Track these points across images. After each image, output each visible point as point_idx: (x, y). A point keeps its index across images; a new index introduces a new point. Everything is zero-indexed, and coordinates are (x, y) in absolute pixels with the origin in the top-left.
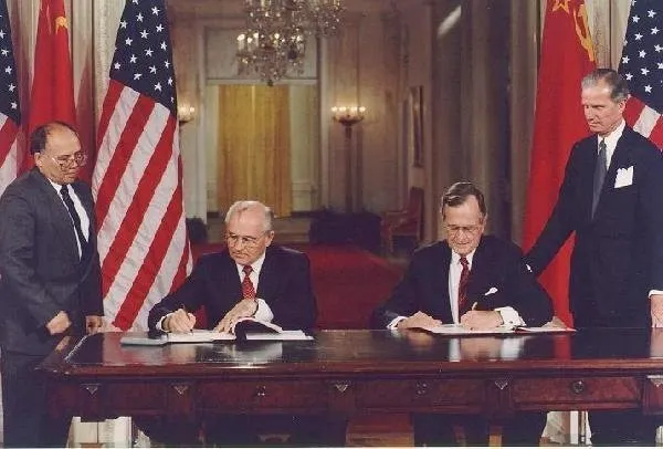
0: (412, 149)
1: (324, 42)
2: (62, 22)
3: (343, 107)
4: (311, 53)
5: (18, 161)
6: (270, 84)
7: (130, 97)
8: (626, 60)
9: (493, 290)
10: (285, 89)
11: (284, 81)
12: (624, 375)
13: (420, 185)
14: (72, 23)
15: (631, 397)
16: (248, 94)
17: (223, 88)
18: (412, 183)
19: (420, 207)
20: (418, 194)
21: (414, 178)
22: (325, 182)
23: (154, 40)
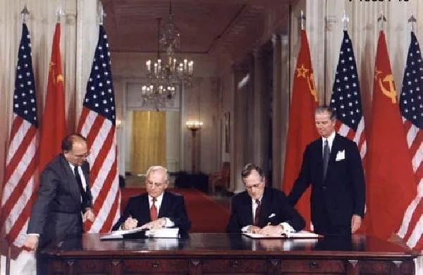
0: (224, 144)
1: (183, 90)
2: (60, 78)
3: (192, 122)
4: (177, 96)
5: (36, 146)
6: (158, 110)
7: (93, 115)
8: (333, 101)
9: (273, 215)
10: (164, 113)
11: (164, 109)
12: (336, 259)
13: (228, 160)
14: (65, 79)
15: (341, 271)
16: (146, 116)
17: (135, 112)
18: (224, 160)
19: (228, 172)
20: (227, 165)
21: (225, 158)
22: (183, 158)
23: (105, 88)
